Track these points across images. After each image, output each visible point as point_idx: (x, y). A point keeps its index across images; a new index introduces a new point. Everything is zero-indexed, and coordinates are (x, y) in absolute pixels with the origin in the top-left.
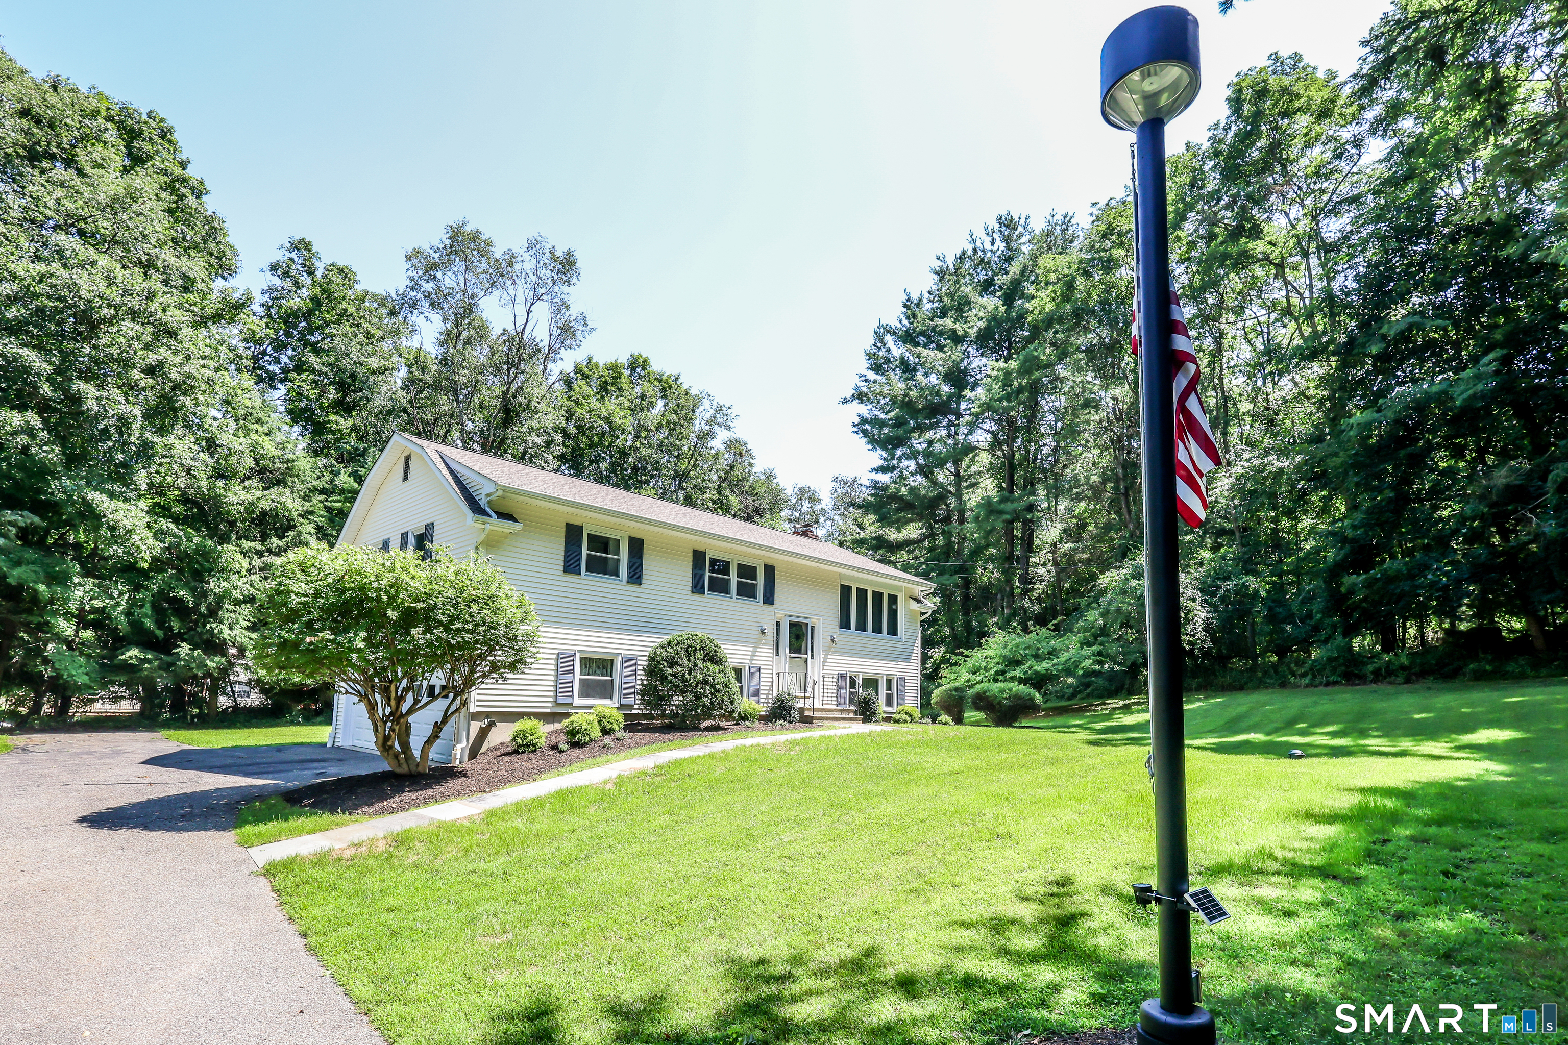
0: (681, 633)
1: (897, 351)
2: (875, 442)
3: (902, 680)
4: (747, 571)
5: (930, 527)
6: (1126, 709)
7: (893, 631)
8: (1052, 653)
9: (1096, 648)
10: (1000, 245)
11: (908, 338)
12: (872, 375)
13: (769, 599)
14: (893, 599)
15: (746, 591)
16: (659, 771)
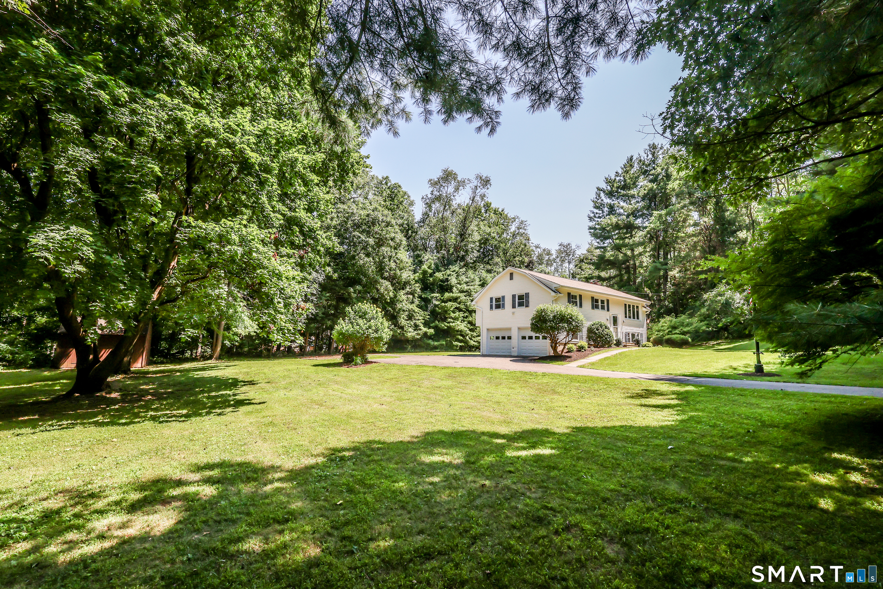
0: (596, 321)
1: (607, 201)
2: (595, 236)
3: (642, 334)
4: (602, 302)
5: (620, 271)
6: (718, 344)
7: (638, 318)
8: (688, 325)
9: (706, 322)
10: (650, 156)
11: (610, 194)
12: (596, 211)
13: (608, 310)
14: (637, 307)
15: (603, 308)
16: (620, 354)
